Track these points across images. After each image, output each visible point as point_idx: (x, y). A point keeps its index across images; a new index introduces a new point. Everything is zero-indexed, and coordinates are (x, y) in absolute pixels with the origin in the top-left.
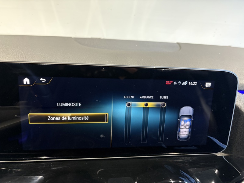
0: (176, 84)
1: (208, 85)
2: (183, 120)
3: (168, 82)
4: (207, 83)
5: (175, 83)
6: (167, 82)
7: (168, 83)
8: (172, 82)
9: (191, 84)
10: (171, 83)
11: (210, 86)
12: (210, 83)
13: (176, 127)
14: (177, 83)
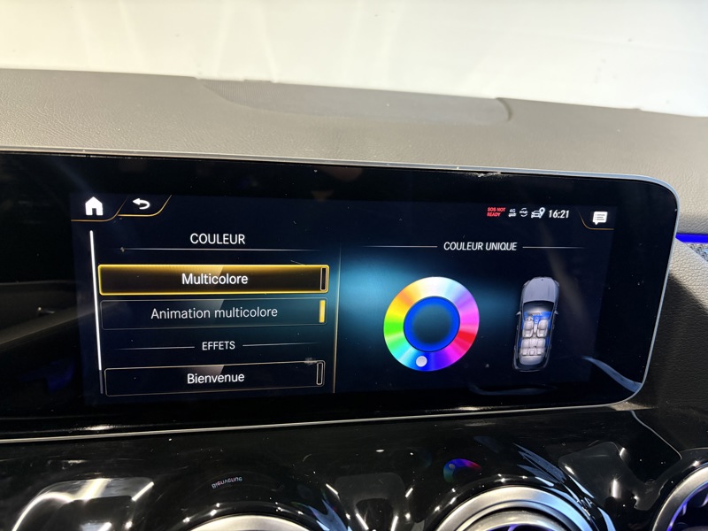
1: (600, 217)
2: (531, 315)
3: (494, 209)
4: (596, 214)
5: (512, 214)
6: (489, 209)
7: (493, 212)
8: (503, 209)
9: (555, 215)
10: (502, 213)
11: (604, 221)
12: (605, 213)
13: (513, 334)
14: (517, 212)
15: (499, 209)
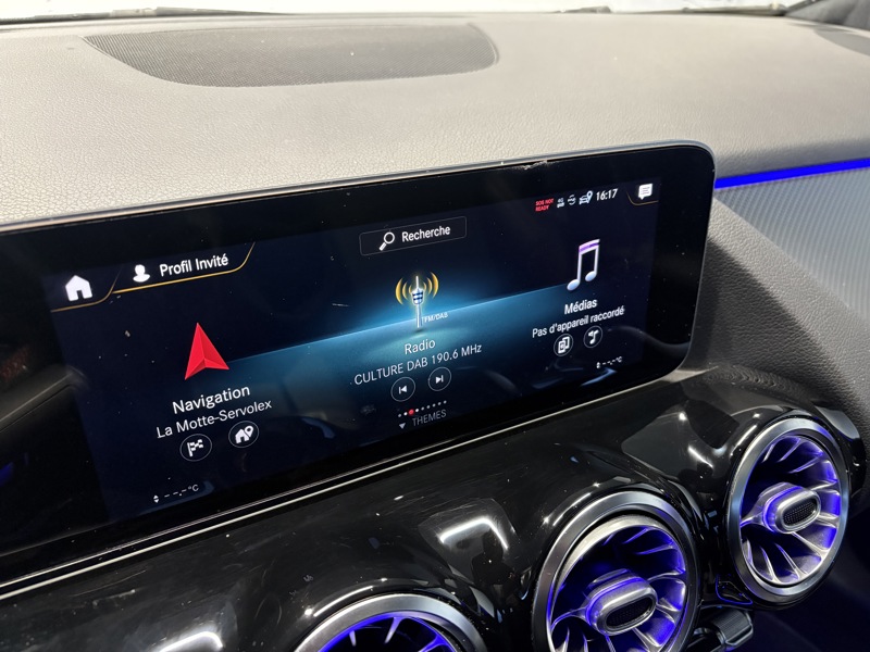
0: (563, 204)
1: (645, 191)
3: (542, 203)
4: (642, 188)
5: (561, 204)
6: (537, 203)
7: (541, 206)
8: (551, 201)
9: (602, 196)
10: (550, 205)
11: (649, 194)
12: (650, 186)
14: (565, 201)
15: (547, 202)
